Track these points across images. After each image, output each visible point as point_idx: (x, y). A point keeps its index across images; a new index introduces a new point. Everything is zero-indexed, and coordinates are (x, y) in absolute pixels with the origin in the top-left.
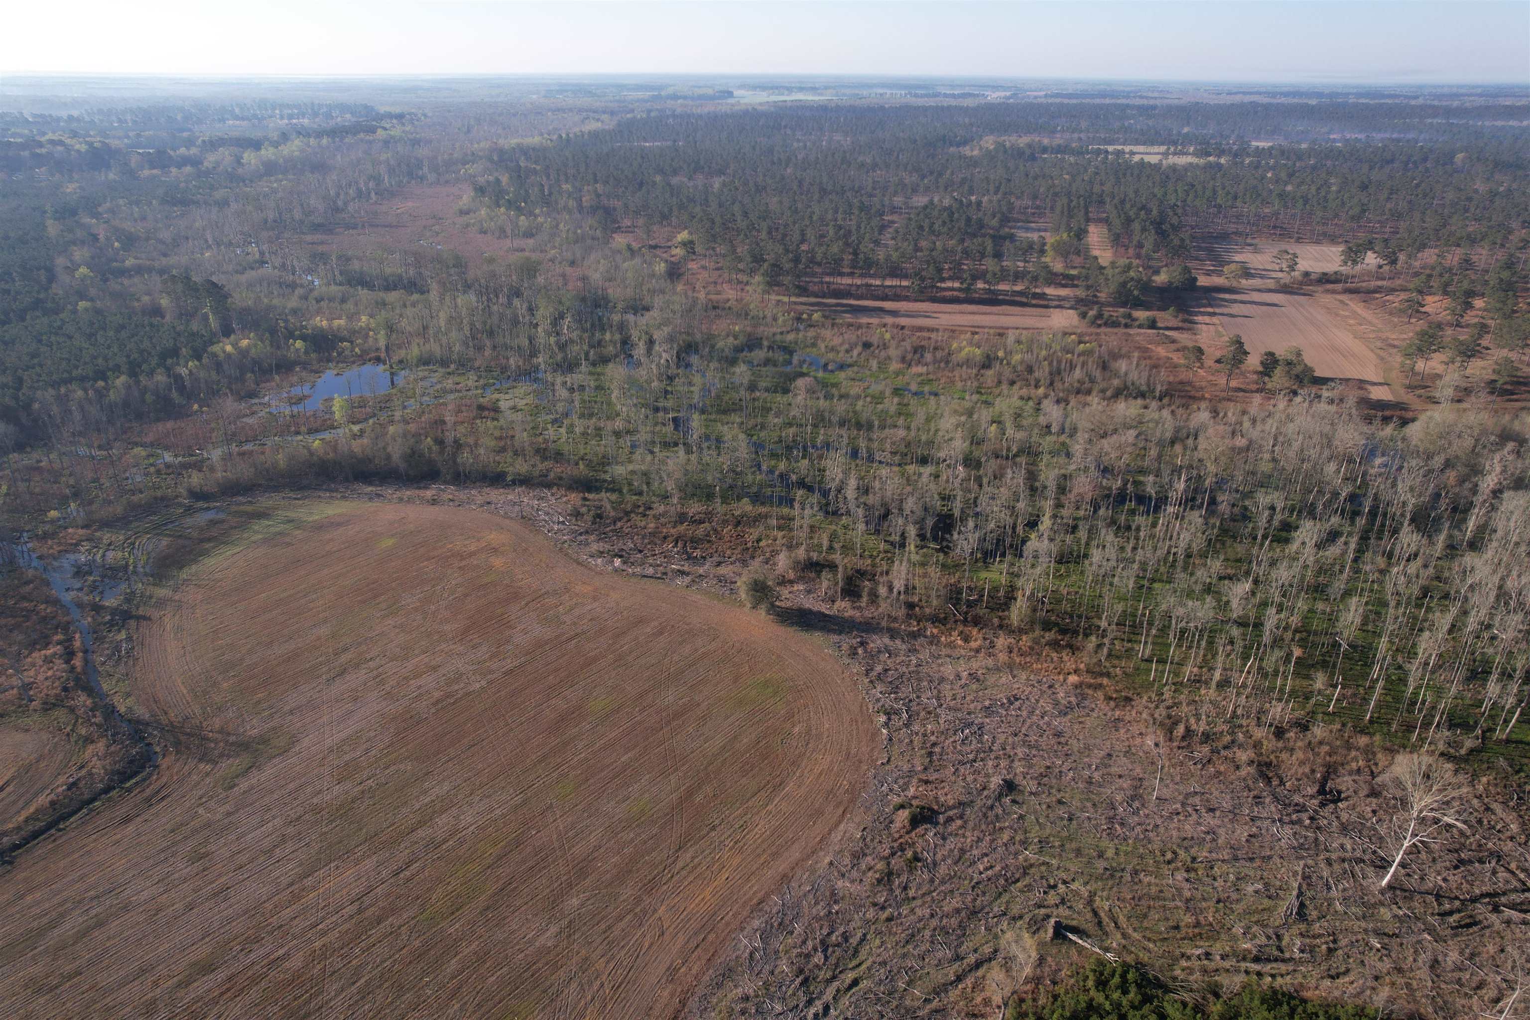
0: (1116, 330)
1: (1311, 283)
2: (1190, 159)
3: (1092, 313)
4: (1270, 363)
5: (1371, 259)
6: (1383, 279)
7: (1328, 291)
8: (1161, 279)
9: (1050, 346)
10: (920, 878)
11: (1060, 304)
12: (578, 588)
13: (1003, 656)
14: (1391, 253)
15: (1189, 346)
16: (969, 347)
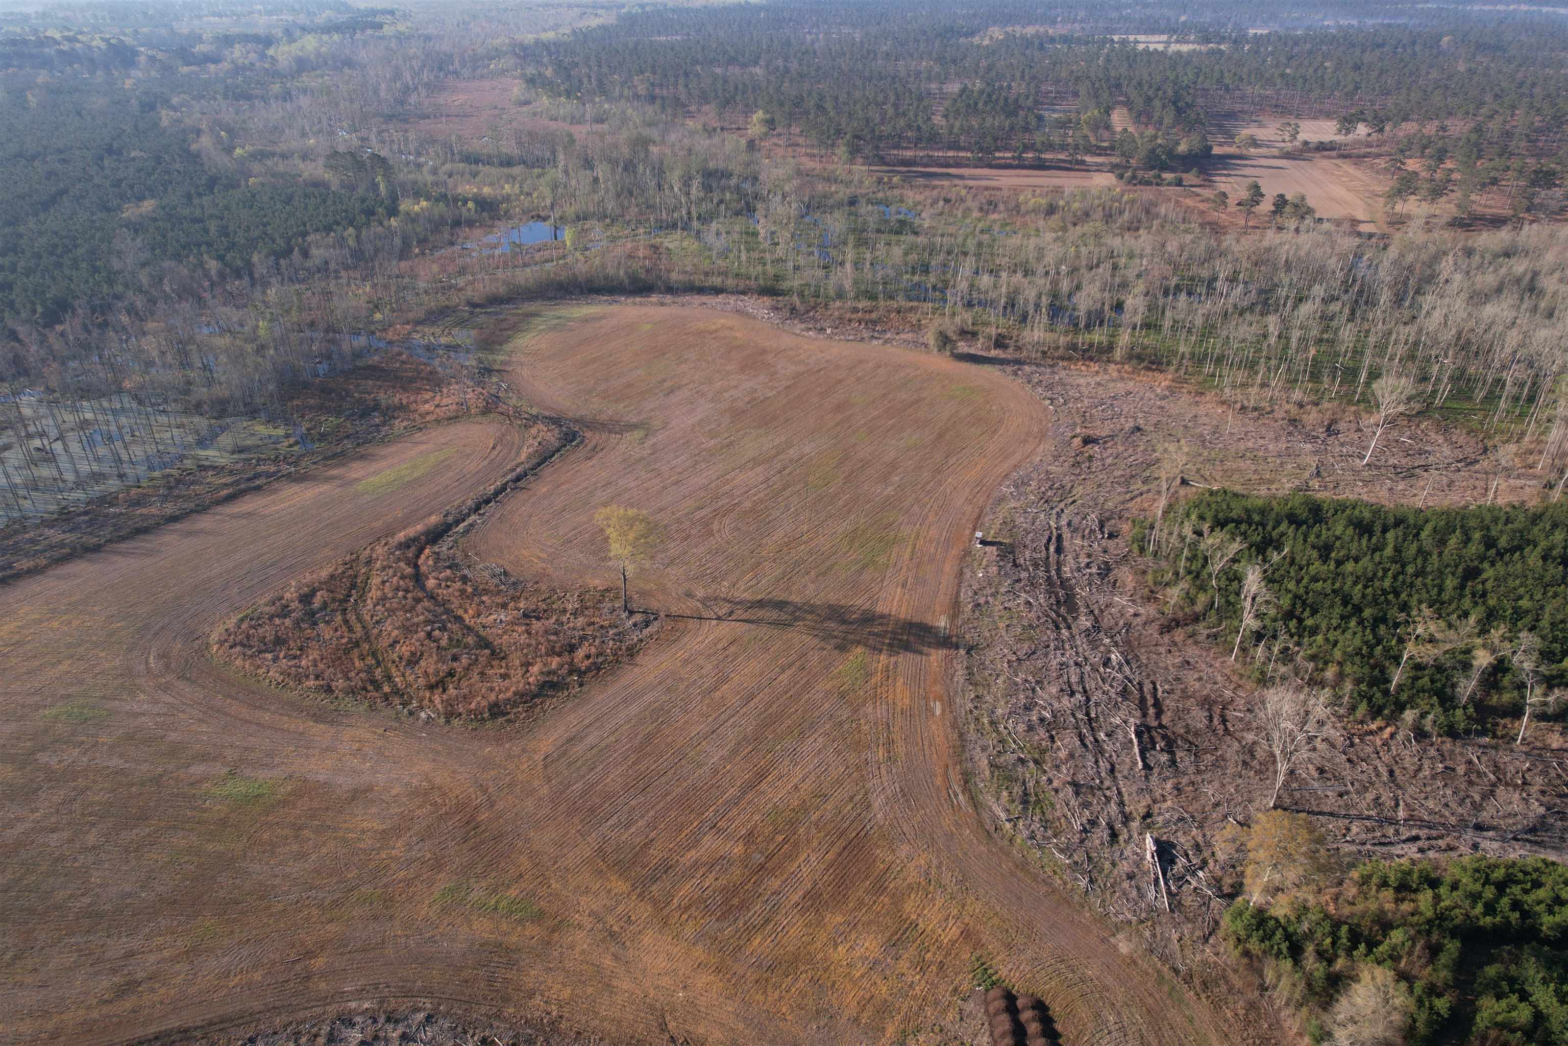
0: (1149, 188)
1: (1309, 150)
2: (1191, 47)
3: (1128, 174)
4: (1281, 203)
5: (1362, 130)
6: (1372, 147)
7: (1324, 157)
8: (1182, 148)
9: (1100, 198)
10: (1096, 464)
11: (1099, 168)
12: (806, 347)
13: (1115, 374)
14: (1378, 123)
15: (1212, 197)
16: (1033, 201)
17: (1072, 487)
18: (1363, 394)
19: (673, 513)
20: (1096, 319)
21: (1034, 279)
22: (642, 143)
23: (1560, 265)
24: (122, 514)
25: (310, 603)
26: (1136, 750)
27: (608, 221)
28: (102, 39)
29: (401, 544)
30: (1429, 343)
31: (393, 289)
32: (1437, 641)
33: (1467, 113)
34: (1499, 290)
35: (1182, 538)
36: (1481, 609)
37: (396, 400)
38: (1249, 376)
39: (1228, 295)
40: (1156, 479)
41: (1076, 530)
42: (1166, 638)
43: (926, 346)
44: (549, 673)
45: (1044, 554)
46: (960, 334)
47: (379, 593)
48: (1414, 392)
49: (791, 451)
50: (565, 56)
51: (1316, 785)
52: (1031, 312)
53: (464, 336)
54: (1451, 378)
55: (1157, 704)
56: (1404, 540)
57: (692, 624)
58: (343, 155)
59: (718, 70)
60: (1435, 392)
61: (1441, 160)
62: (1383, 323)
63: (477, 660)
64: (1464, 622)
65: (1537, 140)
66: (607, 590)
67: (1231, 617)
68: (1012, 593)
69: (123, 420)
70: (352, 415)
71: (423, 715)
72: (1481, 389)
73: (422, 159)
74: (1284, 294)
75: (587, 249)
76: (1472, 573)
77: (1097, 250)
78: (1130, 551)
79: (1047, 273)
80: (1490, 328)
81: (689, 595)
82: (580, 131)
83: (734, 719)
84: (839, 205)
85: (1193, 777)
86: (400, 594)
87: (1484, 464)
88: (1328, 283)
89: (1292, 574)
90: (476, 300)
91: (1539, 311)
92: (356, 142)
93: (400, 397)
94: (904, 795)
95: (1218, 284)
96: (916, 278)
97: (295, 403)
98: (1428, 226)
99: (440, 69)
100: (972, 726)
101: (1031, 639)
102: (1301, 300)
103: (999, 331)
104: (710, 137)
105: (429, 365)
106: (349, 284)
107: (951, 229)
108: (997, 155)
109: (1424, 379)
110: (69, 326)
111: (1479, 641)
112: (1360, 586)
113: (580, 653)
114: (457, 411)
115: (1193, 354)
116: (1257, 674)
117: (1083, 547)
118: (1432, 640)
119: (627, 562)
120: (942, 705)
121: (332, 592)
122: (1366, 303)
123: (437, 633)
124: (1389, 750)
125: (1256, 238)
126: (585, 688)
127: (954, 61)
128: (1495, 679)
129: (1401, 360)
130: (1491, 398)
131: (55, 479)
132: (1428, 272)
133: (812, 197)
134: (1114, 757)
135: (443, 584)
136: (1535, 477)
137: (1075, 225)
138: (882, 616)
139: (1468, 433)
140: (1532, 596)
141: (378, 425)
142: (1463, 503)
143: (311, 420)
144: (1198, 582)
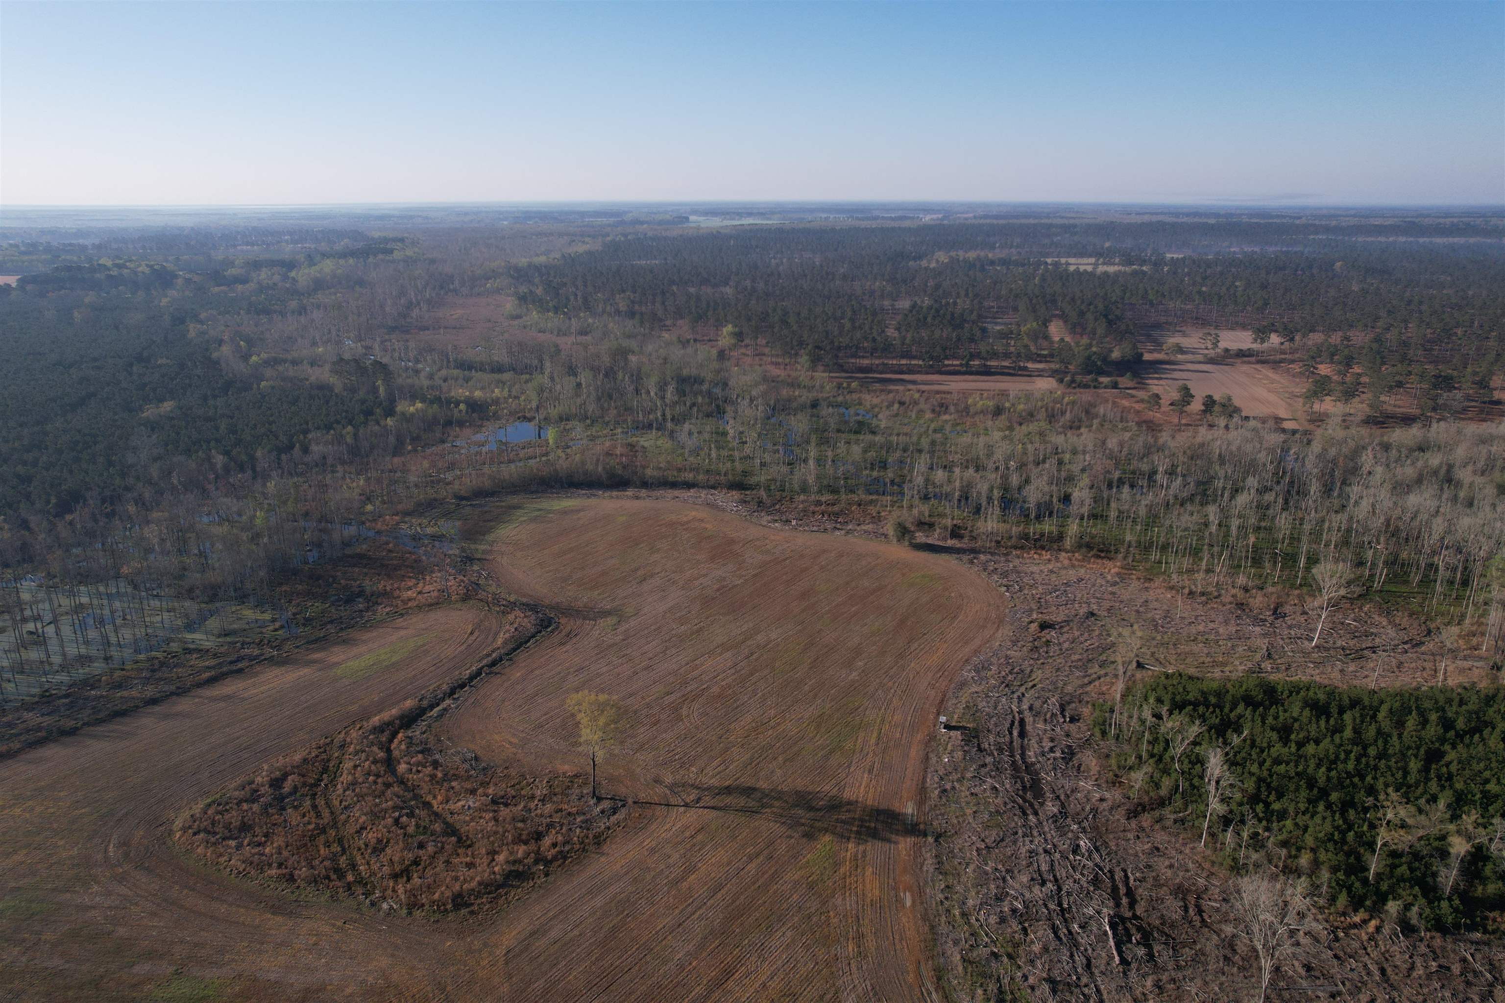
0: (1088, 390)
1: (1231, 357)
2: (1116, 268)
3: (1068, 379)
4: (1209, 403)
5: (1275, 339)
6: (1286, 354)
7: (1244, 362)
8: (1116, 355)
9: (1042, 400)
10: (1053, 649)
11: (1040, 374)
12: (772, 537)
13: (1066, 562)
14: (1289, 334)
15: (1146, 398)
16: (981, 403)
17: (1032, 671)
18: (1304, 578)
19: (643, 698)
20: (1045, 511)
21: (984, 473)
22: (622, 353)
23: (1471, 458)
24: (102, 696)
25: (281, 788)
26: (1112, 943)
27: (588, 421)
28: (147, 265)
29: (375, 728)
30: (1360, 530)
31: (385, 482)
32: (1410, 827)
33: (1366, 326)
34: (1419, 481)
35: (1143, 722)
36: (1448, 793)
37: (381, 587)
38: (1194, 563)
39: (1168, 487)
40: (1113, 662)
41: (1037, 715)
42: (1134, 824)
43: (886, 536)
44: (515, 862)
45: (1007, 739)
46: (918, 525)
47: (350, 778)
48: (1352, 576)
49: (759, 637)
50: (555, 277)
51: (1304, 984)
52: (984, 504)
53: (449, 527)
54: (1386, 563)
55: (1130, 893)
56: (1362, 722)
57: (659, 811)
58: (348, 362)
59: (692, 290)
60: (1372, 576)
61: (1349, 366)
62: (1316, 512)
63: (443, 848)
64: (1434, 806)
65: (1431, 350)
66: (576, 776)
67: (1196, 801)
68: (978, 778)
69: (117, 604)
70: (338, 601)
71: (385, 906)
72: (1416, 573)
73: (420, 366)
74: (1221, 485)
75: (568, 447)
76: (1434, 756)
77: (1042, 447)
78: (1092, 735)
79: (997, 468)
80: (1415, 516)
81: (657, 781)
82: (566, 342)
83: (701, 911)
84: (802, 407)
85: (1173, 973)
86: (371, 778)
87: (1429, 646)
88: (1260, 475)
89: (1254, 756)
90: (463, 493)
91: (1460, 500)
92: (361, 350)
93: (384, 584)
94: (876, 994)
95: (1158, 477)
96: (875, 474)
97: (284, 588)
98: (1346, 423)
99: (442, 288)
100: (943, 919)
101: (998, 825)
102: (1237, 491)
103: (955, 522)
104: (684, 347)
105: (414, 553)
106: (344, 478)
107: (906, 429)
108: (946, 362)
109: (1361, 564)
110: (78, 516)
111: (1452, 827)
112: (1323, 769)
113: (547, 841)
114: (438, 597)
115: (1139, 542)
116: (1229, 861)
117: (1045, 730)
118: (1403, 826)
119: (597, 748)
120: (912, 895)
121: (303, 776)
122: (1298, 493)
123: (404, 819)
124: (1377, 946)
125: (1190, 434)
126: (551, 878)
127: (904, 281)
128: (1476, 868)
129: (1336, 546)
130: (1427, 582)
131: (42, 662)
132: (1351, 464)
133: (777, 401)
134: (1090, 951)
135: (414, 769)
136: (1481, 658)
137: (1021, 424)
138: (849, 803)
139: (1410, 615)
140: (1498, 779)
141: (361, 611)
142: (1415, 684)
143: (298, 605)
144: (1161, 766)
